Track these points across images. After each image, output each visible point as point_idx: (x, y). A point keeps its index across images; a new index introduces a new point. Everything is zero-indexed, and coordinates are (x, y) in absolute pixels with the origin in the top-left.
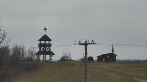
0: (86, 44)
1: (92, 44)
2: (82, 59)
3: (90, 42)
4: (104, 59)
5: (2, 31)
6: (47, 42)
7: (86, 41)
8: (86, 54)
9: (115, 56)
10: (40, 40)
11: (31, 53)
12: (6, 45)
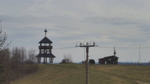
0: (87, 47)
1: (93, 46)
2: (83, 62)
3: (92, 44)
4: (106, 62)
5: (2, 34)
6: (48, 45)
7: (87, 44)
8: (87, 56)
9: (117, 58)
10: (41, 43)
11: (32, 56)
12: (6, 48)
